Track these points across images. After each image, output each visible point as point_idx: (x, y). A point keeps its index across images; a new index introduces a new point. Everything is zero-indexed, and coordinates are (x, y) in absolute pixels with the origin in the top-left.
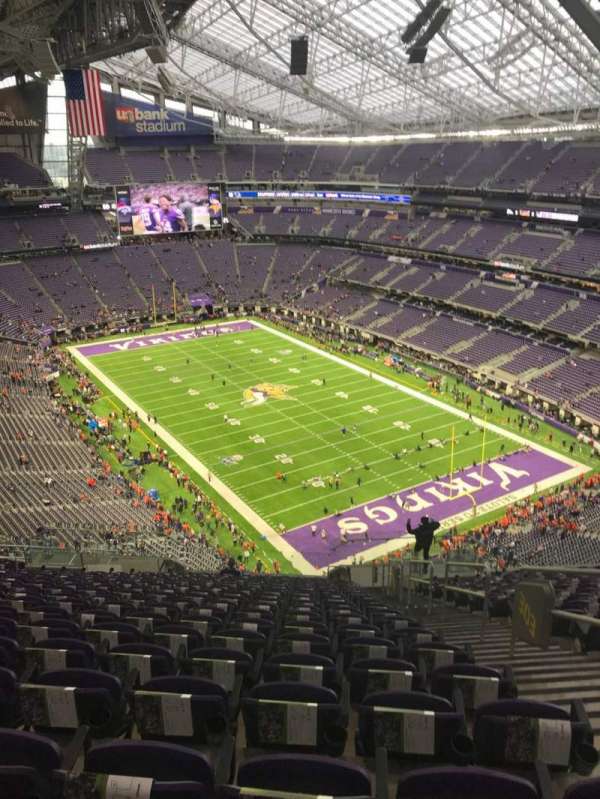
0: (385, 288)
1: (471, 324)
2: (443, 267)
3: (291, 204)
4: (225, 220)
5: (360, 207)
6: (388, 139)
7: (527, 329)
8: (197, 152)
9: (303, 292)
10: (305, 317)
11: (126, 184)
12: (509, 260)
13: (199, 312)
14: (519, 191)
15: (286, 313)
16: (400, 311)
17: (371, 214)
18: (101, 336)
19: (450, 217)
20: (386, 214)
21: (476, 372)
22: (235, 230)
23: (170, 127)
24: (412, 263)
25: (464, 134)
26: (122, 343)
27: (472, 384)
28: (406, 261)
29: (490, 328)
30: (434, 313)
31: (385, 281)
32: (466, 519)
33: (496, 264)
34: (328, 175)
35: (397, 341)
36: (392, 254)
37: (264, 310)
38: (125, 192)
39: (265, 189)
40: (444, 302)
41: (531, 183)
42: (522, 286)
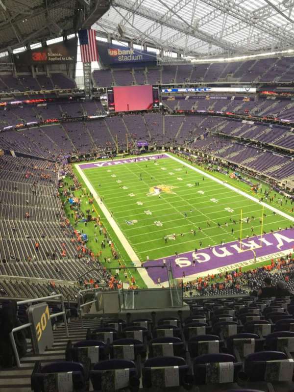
0: (238, 137)
1: (282, 156)
2: (271, 126)
3: (194, 95)
4: (161, 104)
5: (230, 95)
8: (149, 70)
9: (195, 140)
10: (194, 152)
11: (112, 86)
13: (141, 149)
15: (185, 150)
16: (244, 149)
17: (235, 99)
18: (92, 160)
19: (278, 98)
21: (280, 183)
22: (165, 109)
23: (135, 58)
24: (255, 123)
25: (285, 52)
26: (100, 163)
27: (277, 189)
28: (252, 123)
29: (292, 159)
30: (263, 150)
31: (239, 133)
32: (250, 264)
34: (215, 79)
35: (239, 165)
36: (244, 119)
37: (174, 149)
38: (111, 91)
39: (181, 87)
40: (269, 144)
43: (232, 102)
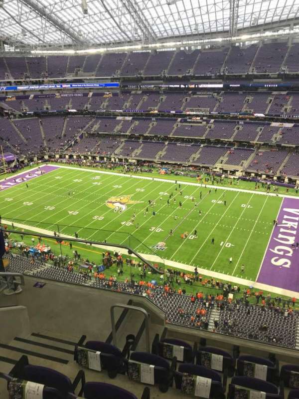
0: (127, 134)
1: (189, 145)
2: (154, 119)
3: (39, 93)
5: (86, 92)
6: (102, 50)
7: (223, 143)
9: (73, 143)
10: (82, 157)
12: (192, 111)
13: (13, 165)
14: (187, 75)
16: (143, 145)
17: (93, 95)
19: (144, 93)
20: (104, 94)
21: (216, 168)
24: (133, 119)
28: (129, 118)
29: (202, 145)
30: (164, 143)
31: (124, 130)
33: (188, 113)
34: (62, 74)
35: (156, 161)
36: (117, 116)
39: (21, 84)
40: (169, 136)
41: (192, 70)
42: (204, 123)
43: (91, 99)
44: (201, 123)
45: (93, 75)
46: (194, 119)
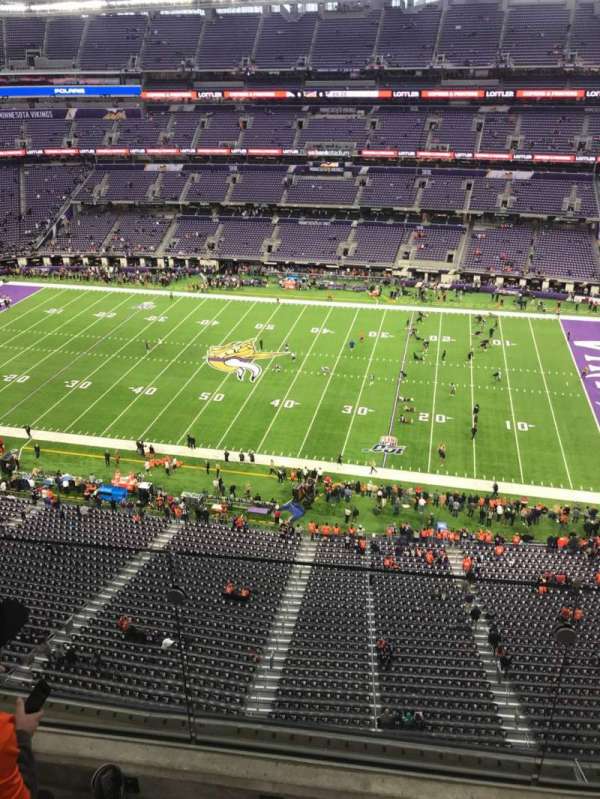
0: (179, 202)
1: (327, 224)
5: (61, 106)
7: (399, 216)
12: (319, 148)
14: (300, 69)
16: (222, 227)
17: (78, 115)
20: (106, 112)
24: (185, 168)
28: (176, 166)
29: (355, 223)
30: (270, 221)
33: (311, 153)
35: (264, 260)
40: (278, 205)
41: (307, 59)
42: (348, 174)
43: (74, 125)
44: (341, 174)
45: (74, 67)
46: (325, 166)
